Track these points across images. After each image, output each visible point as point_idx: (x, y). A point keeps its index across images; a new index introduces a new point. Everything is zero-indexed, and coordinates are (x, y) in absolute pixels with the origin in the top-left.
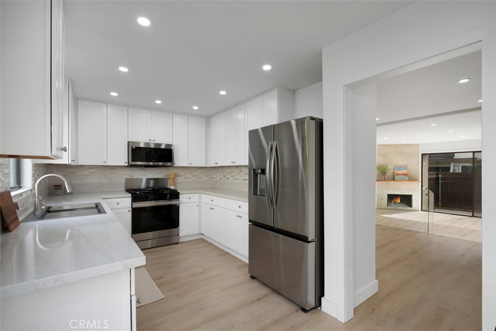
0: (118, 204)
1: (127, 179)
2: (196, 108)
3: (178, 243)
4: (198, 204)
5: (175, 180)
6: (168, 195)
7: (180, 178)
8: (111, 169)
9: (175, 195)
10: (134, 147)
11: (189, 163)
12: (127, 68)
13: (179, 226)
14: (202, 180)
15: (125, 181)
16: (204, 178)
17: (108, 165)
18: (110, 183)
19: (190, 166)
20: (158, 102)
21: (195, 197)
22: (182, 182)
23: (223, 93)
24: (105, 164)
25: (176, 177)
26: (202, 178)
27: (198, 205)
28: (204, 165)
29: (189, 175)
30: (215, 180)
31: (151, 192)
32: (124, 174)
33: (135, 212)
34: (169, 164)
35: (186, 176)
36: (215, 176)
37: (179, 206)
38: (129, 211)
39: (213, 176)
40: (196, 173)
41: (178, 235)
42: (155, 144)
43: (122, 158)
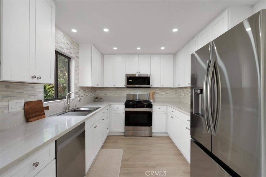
0: (118, 108)
1: (127, 95)
2: (163, 48)
3: (151, 136)
4: (165, 112)
5: (154, 96)
6: (145, 105)
7: (157, 95)
8: (120, 89)
9: (150, 105)
10: (128, 77)
11: (161, 85)
12: (108, 29)
13: (152, 125)
14: (172, 96)
15: (126, 96)
16: (173, 95)
17: (116, 87)
18: (119, 96)
19: (162, 87)
20: (139, 48)
21: (163, 108)
22: (158, 97)
23: (175, 30)
24: (115, 87)
25: (154, 94)
26: (172, 95)
27: (165, 114)
28: (172, 87)
29: (163, 93)
30: (181, 96)
31: (136, 102)
32: (126, 92)
33: (127, 113)
34: (148, 86)
35: (161, 94)
36: (182, 94)
37: (152, 113)
38: (123, 113)
39: (180, 94)
40: (168, 92)
41: (152, 131)
42: (139, 74)
43: (122, 83)
